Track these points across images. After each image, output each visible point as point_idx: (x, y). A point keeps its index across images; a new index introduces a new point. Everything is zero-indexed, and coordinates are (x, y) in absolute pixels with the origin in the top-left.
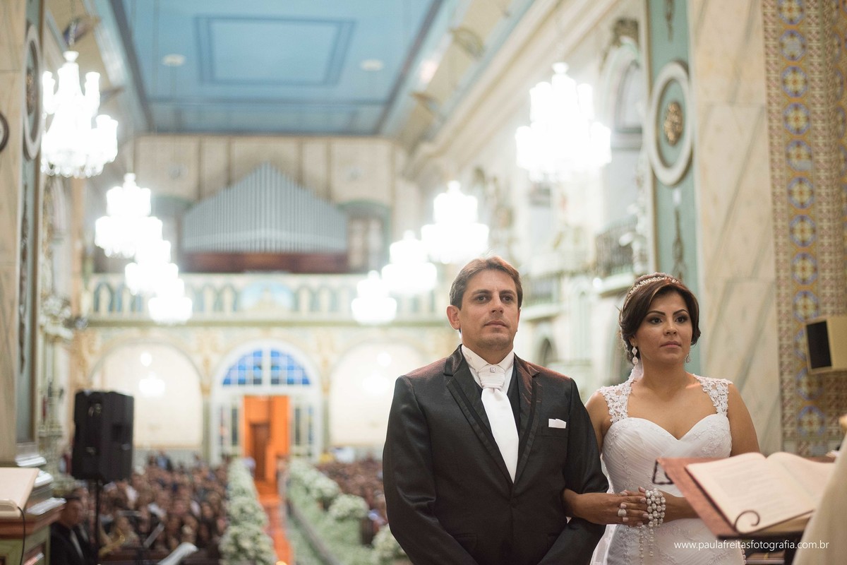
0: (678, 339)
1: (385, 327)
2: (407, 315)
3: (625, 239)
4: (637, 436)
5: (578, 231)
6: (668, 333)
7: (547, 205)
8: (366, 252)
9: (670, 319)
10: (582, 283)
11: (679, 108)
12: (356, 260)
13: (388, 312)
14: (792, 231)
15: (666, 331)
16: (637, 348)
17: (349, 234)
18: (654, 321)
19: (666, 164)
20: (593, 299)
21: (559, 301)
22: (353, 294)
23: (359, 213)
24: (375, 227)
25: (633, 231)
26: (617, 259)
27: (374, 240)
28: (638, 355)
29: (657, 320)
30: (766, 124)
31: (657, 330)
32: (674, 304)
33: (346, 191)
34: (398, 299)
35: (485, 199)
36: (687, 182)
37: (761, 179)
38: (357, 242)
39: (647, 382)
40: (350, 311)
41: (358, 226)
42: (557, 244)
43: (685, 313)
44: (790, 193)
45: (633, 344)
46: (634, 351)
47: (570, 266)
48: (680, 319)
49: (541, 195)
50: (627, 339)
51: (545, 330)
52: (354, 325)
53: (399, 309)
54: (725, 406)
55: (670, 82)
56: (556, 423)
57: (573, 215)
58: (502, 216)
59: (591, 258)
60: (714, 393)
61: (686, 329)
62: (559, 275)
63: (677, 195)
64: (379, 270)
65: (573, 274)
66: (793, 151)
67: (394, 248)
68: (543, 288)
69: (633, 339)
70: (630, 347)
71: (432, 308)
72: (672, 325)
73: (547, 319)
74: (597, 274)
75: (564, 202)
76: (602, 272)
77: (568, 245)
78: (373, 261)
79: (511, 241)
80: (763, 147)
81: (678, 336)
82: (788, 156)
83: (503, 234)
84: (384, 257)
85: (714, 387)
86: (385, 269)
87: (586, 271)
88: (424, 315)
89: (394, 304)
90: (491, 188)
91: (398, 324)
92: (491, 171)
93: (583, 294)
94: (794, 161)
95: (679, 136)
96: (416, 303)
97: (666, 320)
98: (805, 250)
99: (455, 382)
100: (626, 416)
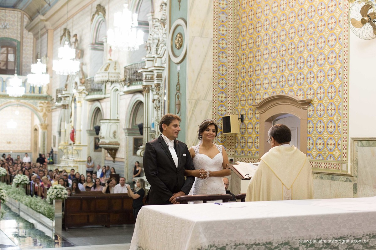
4: (202, 158)
5: (116, 63)
7: (102, 50)
8: (7, 63)
9: (211, 131)
11: (181, 36)
12: (2, 66)
13: (21, 92)
14: (219, 83)
18: (207, 130)
19: (175, 56)
20: (122, 93)
21: (105, 93)
23: (5, 44)
26: (133, 77)
28: (202, 137)
30: (212, 45)
31: (208, 133)
32: (212, 128)
37: (209, 65)
39: (203, 145)
42: (106, 70)
44: (219, 70)
45: (201, 134)
46: (201, 136)
47: (112, 79)
50: (200, 134)
51: (97, 104)
53: (26, 91)
54: (222, 151)
55: (178, 26)
56: (184, 155)
57: (114, 57)
59: (122, 77)
60: (219, 148)
61: (214, 134)
62: (106, 82)
63: (179, 67)
65: (113, 82)
66: (221, 55)
70: (200, 135)
71: (40, 91)
73: (98, 100)
74: (125, 83)
75: (111, 50)
76: (127, 82)
77: (111, 70)
79: (82, 65)
80: (211, 53)
82: (219, 56)
85: (219, 147)
88: (37, 93)
89: (23, 89)
90: (73, 39)
91: (25, 97)
92: (73, 32)
94: (221, 59)
95: (181, 46)
98: (223, 91)
99: (162, 144)
100: (199, 153)
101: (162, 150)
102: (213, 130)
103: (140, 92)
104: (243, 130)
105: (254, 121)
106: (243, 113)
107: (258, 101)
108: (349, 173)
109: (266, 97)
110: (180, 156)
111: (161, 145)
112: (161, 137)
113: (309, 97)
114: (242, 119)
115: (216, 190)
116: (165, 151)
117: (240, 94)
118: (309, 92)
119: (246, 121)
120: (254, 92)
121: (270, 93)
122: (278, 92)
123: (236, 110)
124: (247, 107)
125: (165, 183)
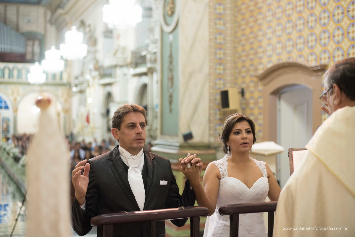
0: (247, 141)
1: (41, 85)
2: (50, 81)
3: (144, 53)
4: (233, 187)
5: (124, 49)
6: (243, 138)
7: (111, 37)
8: (33, 53)
9: (244, 132)
10: (125, 70)
11: (173, 1)
12: (29, 57)
13: (42, 79)
14: (216, 54)
15: (242, 137)
16: (229, 146)
17: (26, 45)
18: (237, 134)
19: (167, 24)
20: (129, 77)
21: (115, 77)
22: (28, 71)
23: (31, 37)
24: (37, 43)
25: (147, 50)
26: (140, 61)
27: (37, 49)
28: (230, 150)
29: (238, 132)
30: (208, 10)
31: (239, 137)
33: (25, 27)
34: (47, 74)
35: (85, 33)
36: (175, 32)
37: (205, 33)
38: (29, 49)
40: (27, 78)
41: (30, 43)
42: (115, 54)
43: (250, 130)
44: (216, 39)
45: (228, 145)
46: (228, 148)
47: (121, 63)
48: (248, 132)
49: (109, 33)
51: (109, 89)
52: (29, 84)
53: (47, 78)
54: (266, 173)
56: (163, 183)
57: (122, 42)
58: (92, 41)
59: (129, 60)
60: (260, 167)
61: (251, 136)
62: (115, 66)
63: (171, 37)
64: (40, 62)
65: (121, 66)
66: (218, 22)
67: (47, 53)
68: (108, 72)
69: (228, 143)
71: (61, 78)
72: (245, 135)
73: (110, 84)
74: (132, 67)
75: (118, 37)
76: (134, 66)
77: (119, 55)
78: (37, 57)
79: (95, 52)
80: (206, 20)
81: (247, 139)
82: (216, 24)
83: (93, 49)
84: (41, 57)
86: (43, 62)
87: (127, 65)
88: (58, 80)
89: (44, 76)
90: (88, 29)
91: (46, 84)
92: (88, 22)
93: (125, 75)
94: (218, 26)
95: (173, 13)
96: (54, 76)
97: (242, 133)
98: (220, 62)
100: (227, 176)
102: (246, 130)
103: (145, 74)
104: (244, 106)
105: (256, 95)
106: (244, 86)
107: (261, 72)
109: (269, 66)
113: (323, 62)
114: (242, 93)
117: (240, 64)
118: (323, 56)
119: (247, 95)
120: (256, 62)
121: (275, 61)
122: (284, 59)
123: (236, 83)
124: (248, 80)
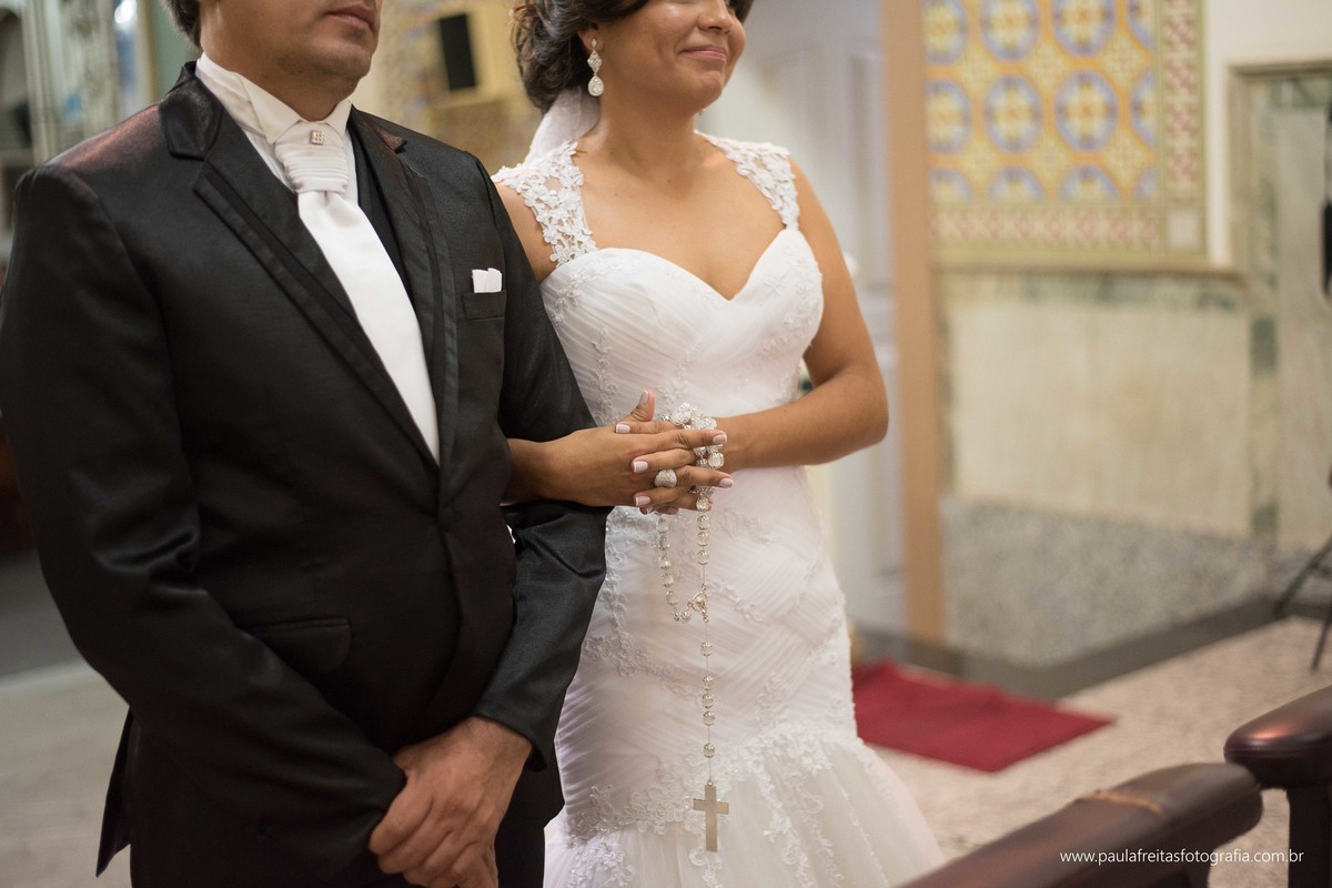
0: (724, 44)
6: (714, 26)
60: (762, 176)
81: (725, 39)
85: (759, 163)
99: (217, 177)
100: (591, 245)
101: (232, 249)
108: (1220, 254)
110: (449, 301)
111: (207, 188)
112: (196, 97)
115: (782, 621)
116: (267, 254)
125: (293, 659)
